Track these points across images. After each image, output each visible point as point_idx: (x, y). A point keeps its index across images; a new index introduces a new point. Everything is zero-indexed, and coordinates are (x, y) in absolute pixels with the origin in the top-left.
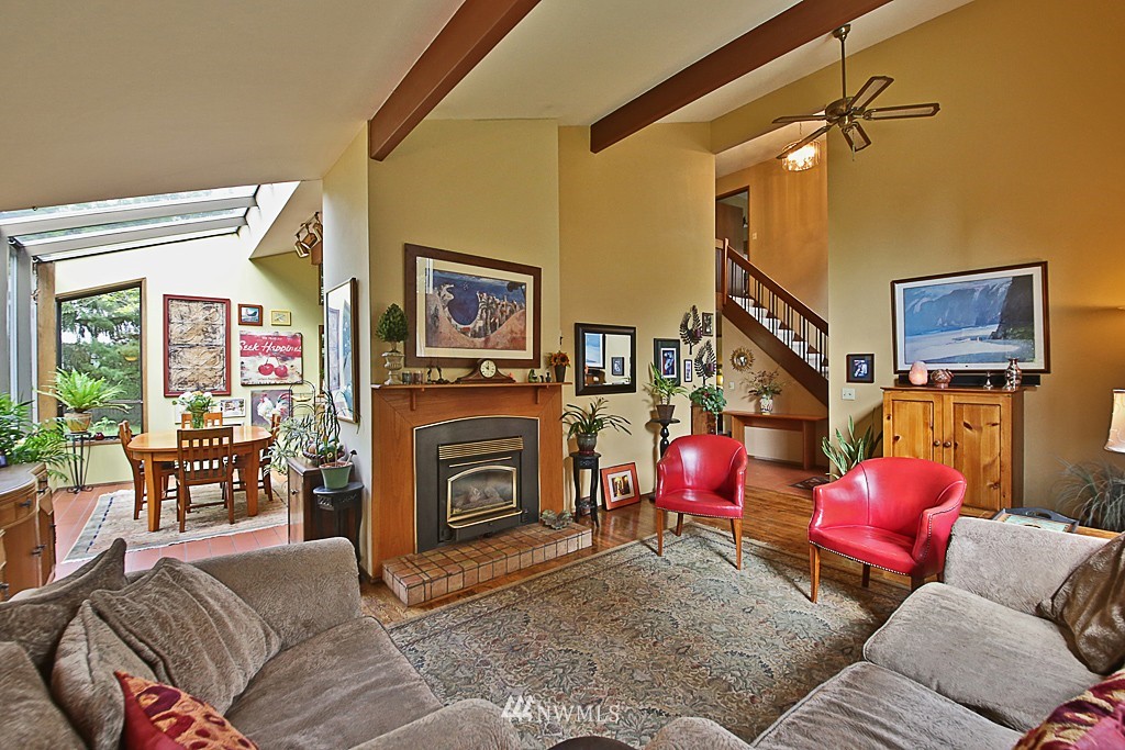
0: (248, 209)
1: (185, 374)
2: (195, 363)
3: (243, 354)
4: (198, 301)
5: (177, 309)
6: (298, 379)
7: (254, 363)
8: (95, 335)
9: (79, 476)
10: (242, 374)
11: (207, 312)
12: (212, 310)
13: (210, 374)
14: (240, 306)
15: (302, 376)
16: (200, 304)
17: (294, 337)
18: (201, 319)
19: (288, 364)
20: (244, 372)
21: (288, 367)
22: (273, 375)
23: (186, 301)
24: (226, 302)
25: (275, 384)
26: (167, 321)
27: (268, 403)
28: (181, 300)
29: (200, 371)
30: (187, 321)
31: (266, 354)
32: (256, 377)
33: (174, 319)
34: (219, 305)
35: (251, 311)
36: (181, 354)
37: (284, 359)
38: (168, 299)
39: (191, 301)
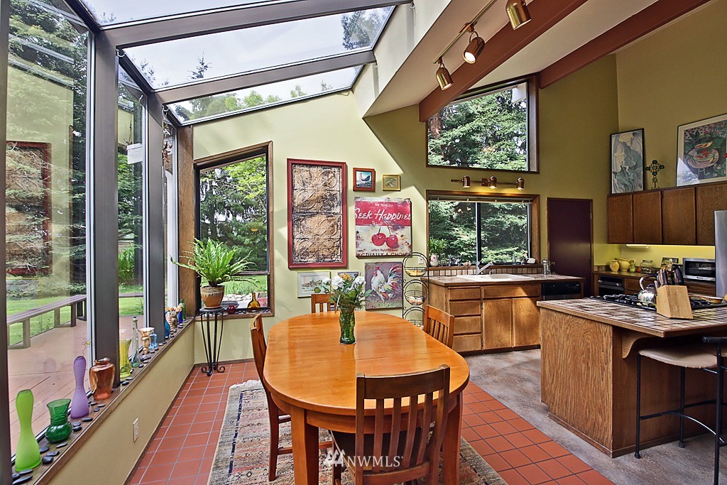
0: (364, 66)
1: (307, 244)
2: (316, 232)
3: (358, 222)
4: (317, 166)
5: (301, 174)
6: (406, 250)
7: (368, 232)
8: (235, 216)
9: (211, 350)
10: (357, 245)
11: (326, 178)
12: (331, 175)
13: (328, 244)
14: (356, 170)
15: (411, 247)
16: (320, 168)
17: (404, 203)
18: (321, 185)
19: (399, 233)
20: (359, 241)
21: (398, 236)
22: (385, 246)
23: (306, 165)
24: (341, 166)
25: (387, 256)
26: (291, 188)
27: (380, 276)
28: (303, 165)
29: (320, 241)
30: (309, 188)
31: (378, 223)
32: (369, 247)
33: (297, 186)
34: (336, 170)
35: (365, 176)
36: (303, 222)
37: (395, 228)
38: (292, 164)
39: (311, 166)
